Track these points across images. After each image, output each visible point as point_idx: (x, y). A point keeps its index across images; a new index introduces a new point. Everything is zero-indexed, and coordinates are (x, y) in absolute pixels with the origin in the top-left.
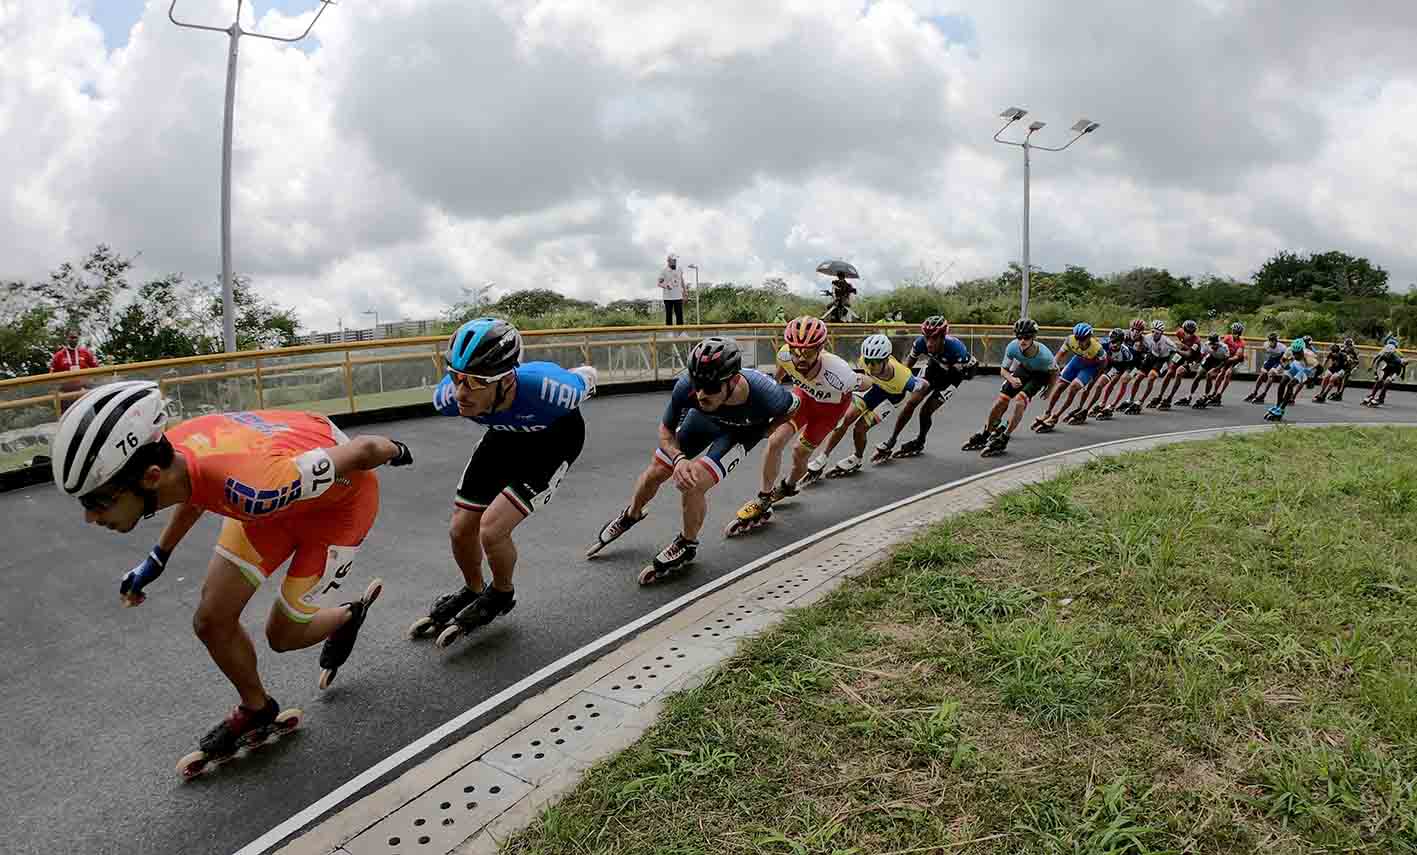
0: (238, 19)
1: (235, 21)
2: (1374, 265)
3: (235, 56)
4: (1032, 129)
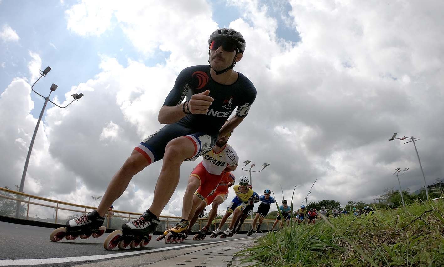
0: (49, 96)
1: (48, 96)
2: (336, 201)
3: (46, 106)
4: (252, 166)
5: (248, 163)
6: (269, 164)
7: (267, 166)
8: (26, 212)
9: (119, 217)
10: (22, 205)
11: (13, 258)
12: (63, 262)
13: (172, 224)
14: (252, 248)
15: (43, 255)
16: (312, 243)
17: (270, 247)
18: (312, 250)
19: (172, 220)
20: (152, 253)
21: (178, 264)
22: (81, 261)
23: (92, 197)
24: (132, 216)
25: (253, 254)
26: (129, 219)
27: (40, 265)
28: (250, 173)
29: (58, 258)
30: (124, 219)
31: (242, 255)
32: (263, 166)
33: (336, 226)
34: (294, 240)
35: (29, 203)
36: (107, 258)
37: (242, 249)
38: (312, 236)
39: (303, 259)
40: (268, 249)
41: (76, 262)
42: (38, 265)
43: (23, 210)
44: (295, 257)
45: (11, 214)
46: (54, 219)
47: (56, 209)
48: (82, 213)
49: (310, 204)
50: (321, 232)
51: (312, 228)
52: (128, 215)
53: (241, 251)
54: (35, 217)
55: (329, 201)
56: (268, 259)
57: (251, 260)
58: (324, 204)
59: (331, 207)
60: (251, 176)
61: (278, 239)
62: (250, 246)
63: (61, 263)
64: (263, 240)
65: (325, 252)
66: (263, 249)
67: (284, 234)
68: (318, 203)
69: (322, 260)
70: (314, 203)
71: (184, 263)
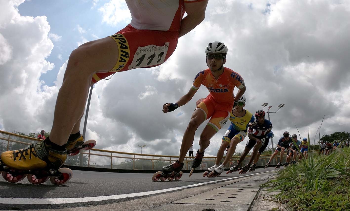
4: (269, 108)
5: (266, 105)
6: (284, 105)
7: (282, 106)
8: (87, 162)
9: (161, 160)
10: (84, 156)
11: (83, 197)
12: (121, 198)
13: (205, 163)
14: (275, 179)
15: (106, 193)
16: (328, 172)
17: (292, 178)
18: (327, 179)
19: (205, 160)
20: (191, 188)
21: (214, 196)
22: (135, 197)
23: (139, 146)
24: (172, 159)
25: (276, 185)
26: (170, 161)
27: (104, 201)
28: (268, 114)
29: (117, 195)
30: (166, 161)
31: (267, 186)
32: (278, 107)
33: (348, 156)
34: (313, 171)
35: (89, 154)
36: (156, 193)
37: (267, 181)
38: (328, 166)
39: (321, 187)
40: (289, 179)
41: (132, 197)
42: (102, 201)
43: (85, 160)
44: (314, 186)
45: (76, 164)
46: (110, 165)
47: (111, 157)
48: (132, 159)
49: (323, 137)
50: (335, 162)
51: (327, 159)
52: (169, 158)
53: (266, 183)
54: (94, 164)
55: (340, 133)
56: (290, 188)
57: (275, 190)
58: (336, 136)
59: (342, 138)
60: (269, 117)
61: (297, 171)
62: (273, 178)
63: (120, 199)
64: (285, 172)
65: (340, 180)
66: (285, 180)
67: (303, 165)
68: (331, 135)
69: (337, 187)
70: (327, 135)
71: (219, 195)
